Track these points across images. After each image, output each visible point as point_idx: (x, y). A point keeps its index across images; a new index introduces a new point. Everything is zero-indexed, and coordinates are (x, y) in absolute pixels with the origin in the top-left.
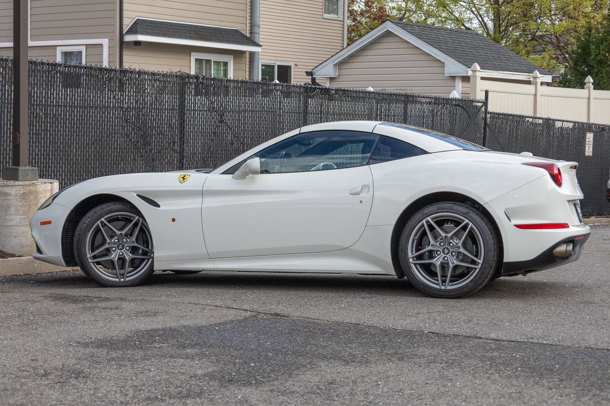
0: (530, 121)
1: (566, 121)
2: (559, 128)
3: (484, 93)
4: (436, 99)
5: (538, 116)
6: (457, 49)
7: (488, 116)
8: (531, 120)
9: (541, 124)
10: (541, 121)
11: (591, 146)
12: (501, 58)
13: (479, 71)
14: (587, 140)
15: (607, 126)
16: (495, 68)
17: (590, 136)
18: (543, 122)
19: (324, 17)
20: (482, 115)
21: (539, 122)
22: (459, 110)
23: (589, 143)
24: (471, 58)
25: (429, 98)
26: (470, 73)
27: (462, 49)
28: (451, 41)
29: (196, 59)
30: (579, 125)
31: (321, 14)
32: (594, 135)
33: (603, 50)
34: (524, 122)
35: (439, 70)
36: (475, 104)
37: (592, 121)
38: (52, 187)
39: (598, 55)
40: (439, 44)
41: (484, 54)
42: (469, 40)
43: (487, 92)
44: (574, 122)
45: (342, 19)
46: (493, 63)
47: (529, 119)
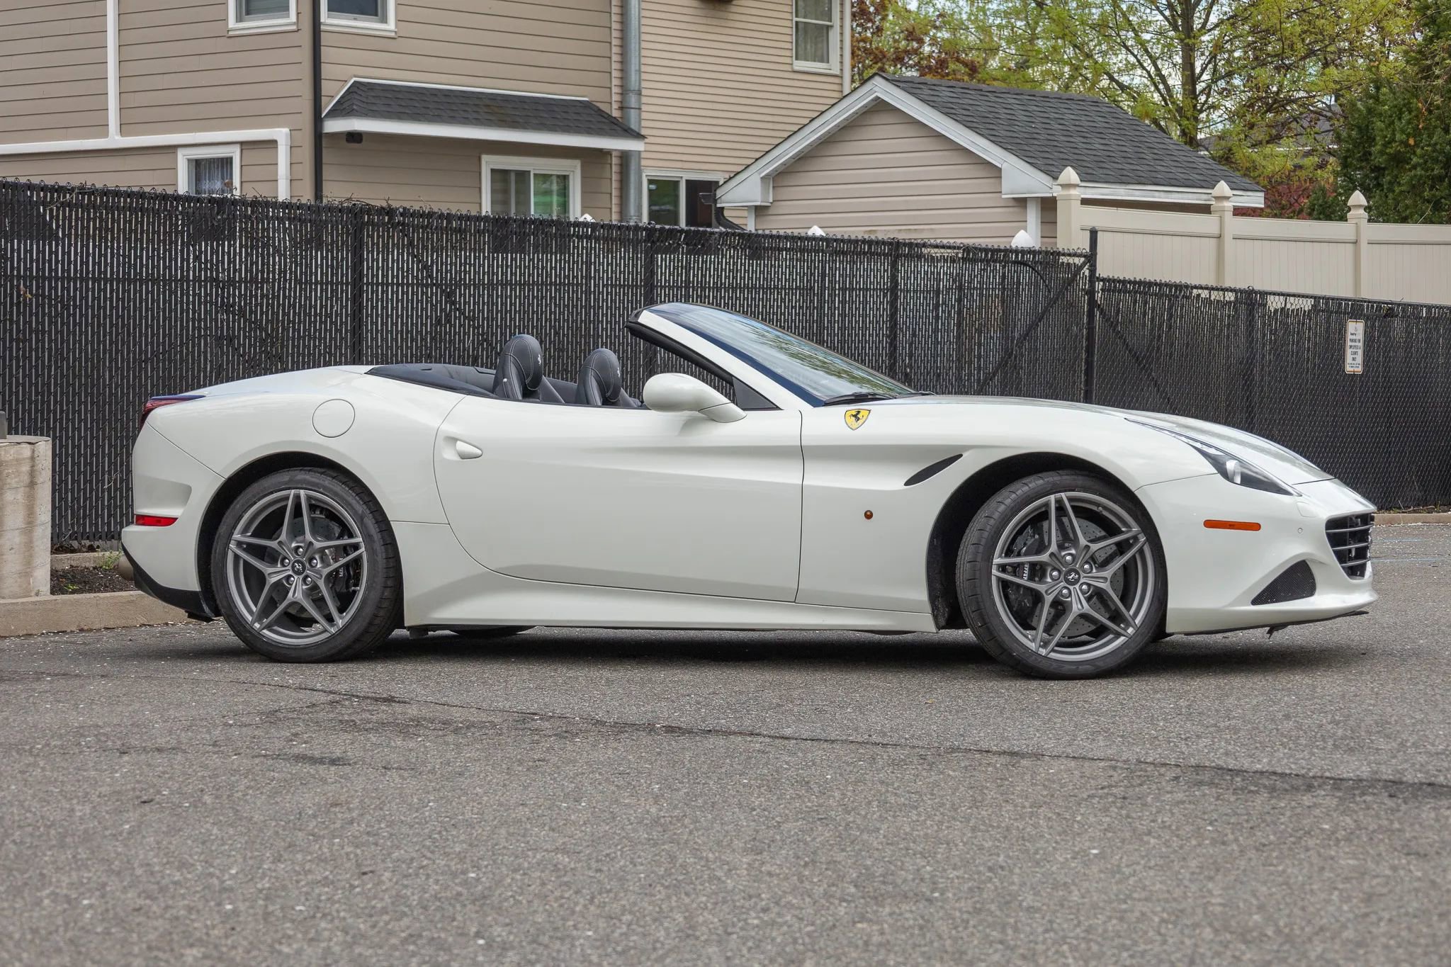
0: (1203, 296)
1: (1294, 295)
2: (1276, 311)
3: (1088, 233)
4: (967, 249)
5: (1227, 285)
6: (1036, 136)
7: (1099, 286)
8: (1205, 294)
9: (1230, 302)
10: (1230, 297)
11: (1360, 352)
12: (1143, 156)
13: (1078, 186)
14: (1349, 337)
15: (1399, 305)
16: (1122, 180)
17: (1356, 330)
18: (1236, 297)
19: (796, 68)
20: (1083, 284)
21: (1227, 299)
22: (1026, 275)
23: (1353, 344)
24: (1066, 157)
25: (949, 247)
26: (1057, 192)
27: (1049, 137)
28: (1025, 118)
29: (492, 170)
30: (1327, 304)
31: (788, 60)
32: (1366, 325)
33: (1403, 131)
34: (1187, 298)
35: (986, 184)
36: (1064, 259)
37: (1366, 294)
38: (33, 451)
39: (1389, 143)
40: (991, 127)
41: (1102, 147)
42: (1073, 117)
43: (1094, 234)
44: (1315, 297)
45: (838, 73)
46: (1120, 167)
47: (1200, 291)
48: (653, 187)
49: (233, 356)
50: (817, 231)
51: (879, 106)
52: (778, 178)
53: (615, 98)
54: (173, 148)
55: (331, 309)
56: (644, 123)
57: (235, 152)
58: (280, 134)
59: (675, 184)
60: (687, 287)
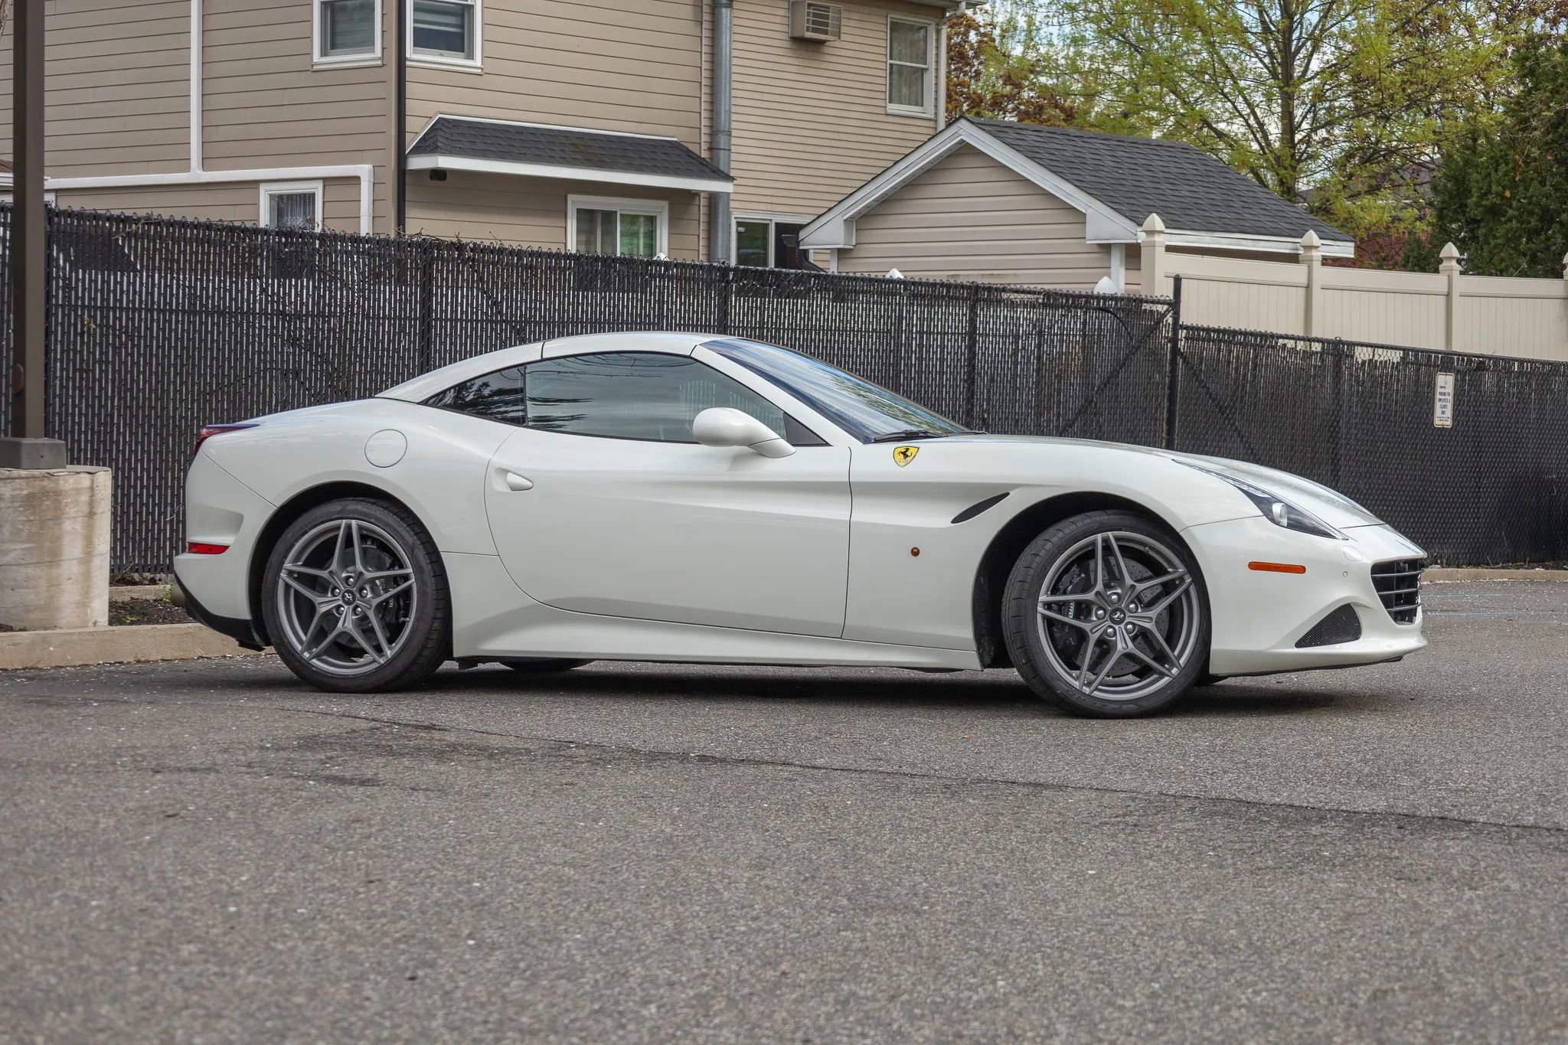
0: (1289, 346)
1: (1382, 347)
2: (1364, 362)
3: (1172, 281)
4: (1048, 294)
5: (1314, 335)
6: (1124, 182)
7: (1182, 334)
8: (1290, 344)
9: (1317, 353)
10: (1317, 347)
11: (1450, 406)
12: (1231, 204)
13: (1162, 232)
14: (1439, 390)
15: (1490, 358)
16: (1208, 227)
17: (1445, 383)
18: (1323, 348)
19: (889, 111)
20: (1166, 332)
21: (1314, 349)
22: (1108, 322)
23: (1442, 397)
24: (1151, 203)
25: (1030, 292)
26: (1141, 237)
27: (1136, 183)
28: (1112, 164)
29: (579, 210)
30: (1416, 356)
31: (881, 103)
32: (1456, 380)
33: (1499, 183)
34: (1273, 347)
35: (1072, 230)
36: (1147, 307)
37: (1456, 347)
38: (93, 481)
39: (1486, 194)
40: (1077, 171)
41: (1187, 194)
42: (1161, 163)
43: (1178, 280)
44: (1404, 349)
45: (933, 117)
46: (1208, 214)
47: (1286, 341)
48: (742, 229)
49: (299, 390)
50: (896, 274)
51: (964, 150)
52: (861, 221)
53: (704, 138)
54: (256, 183)
55: (399, 344)
56: (733, 165)
57: (318, 189)
58: (364, 170)
59: (764, 227)
60: (761, 328)
